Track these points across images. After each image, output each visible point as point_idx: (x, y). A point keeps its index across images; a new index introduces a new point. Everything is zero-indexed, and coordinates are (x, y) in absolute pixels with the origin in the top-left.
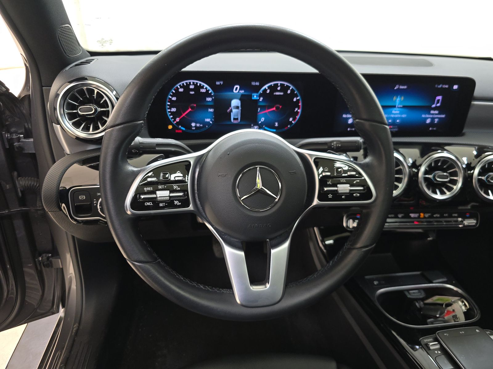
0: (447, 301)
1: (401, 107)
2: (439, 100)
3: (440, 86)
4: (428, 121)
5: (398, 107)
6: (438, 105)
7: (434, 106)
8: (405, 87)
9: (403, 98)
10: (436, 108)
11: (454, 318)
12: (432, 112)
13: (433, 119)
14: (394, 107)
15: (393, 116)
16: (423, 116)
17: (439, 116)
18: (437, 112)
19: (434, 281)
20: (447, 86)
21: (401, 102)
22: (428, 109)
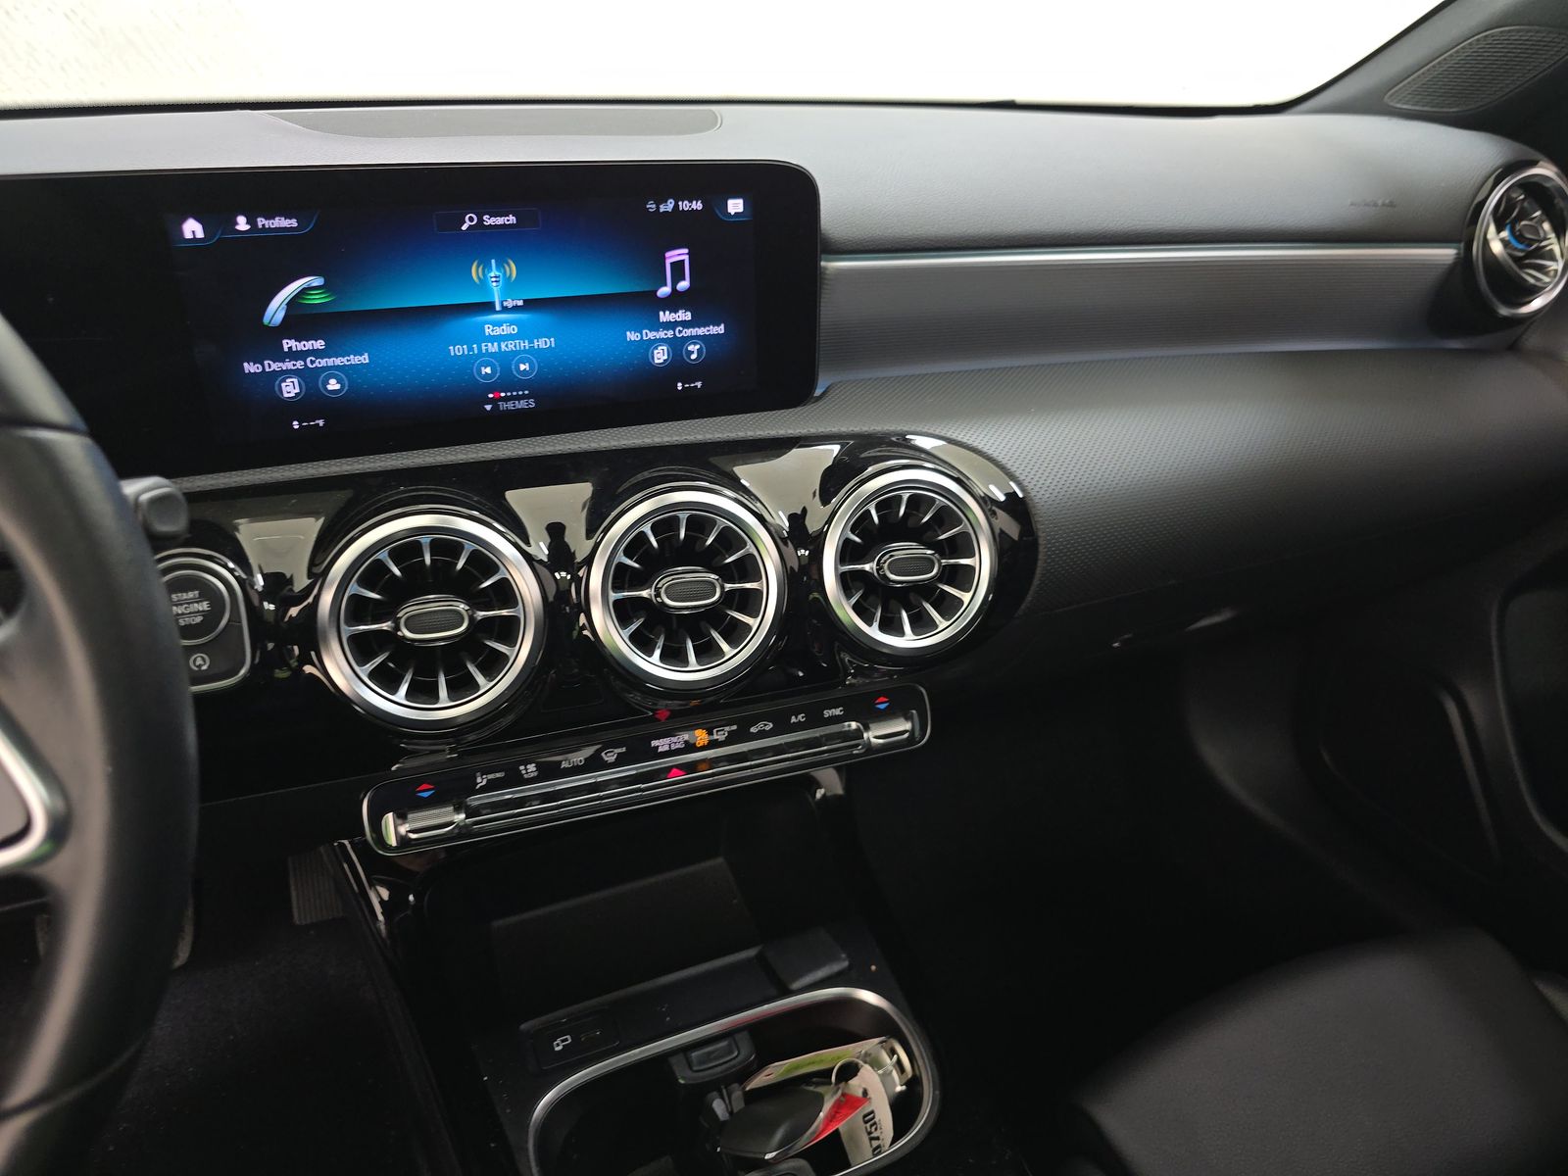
0: (839, 1058)
1: (516, 309)
2: (678, 267)
3: (668, 206)
4: (660, 356)
5: (505, 310)
6: (683, 285)
7: (664, 291)
8: (512, 219)
9: (512, 269)
10: (675, 302)
11: (868, 1125)
12: (665, 316)
13: (677, 345)
14: (487, 307)
15: (493, 348)
16: (632, 336)
17: (701, 331)
18: (684, 315)
19: (796, 986)
20: (698, 205)
21: (509, 286)
22: (645, 305)
